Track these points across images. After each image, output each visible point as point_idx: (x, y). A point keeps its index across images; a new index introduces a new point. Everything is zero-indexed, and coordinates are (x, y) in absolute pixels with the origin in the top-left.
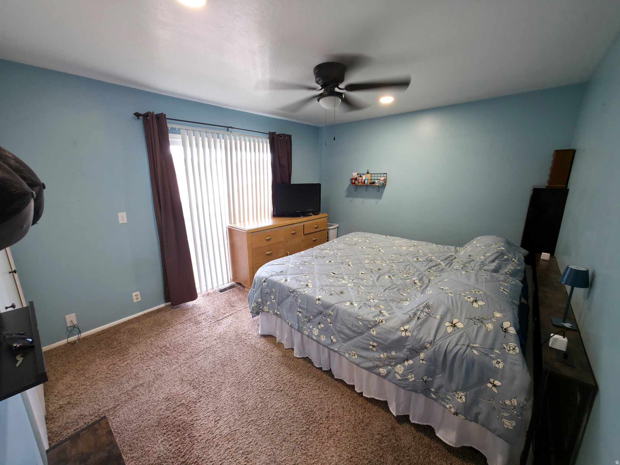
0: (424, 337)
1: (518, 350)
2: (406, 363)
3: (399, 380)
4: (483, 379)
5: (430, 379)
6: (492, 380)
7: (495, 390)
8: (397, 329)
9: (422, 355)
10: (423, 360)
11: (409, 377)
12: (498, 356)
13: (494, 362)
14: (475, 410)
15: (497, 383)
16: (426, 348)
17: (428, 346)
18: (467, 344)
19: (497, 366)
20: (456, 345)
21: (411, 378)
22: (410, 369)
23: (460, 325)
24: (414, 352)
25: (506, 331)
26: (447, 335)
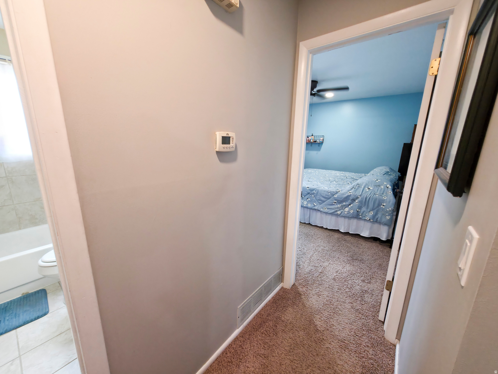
0: (357, 194)
1: (392, 193)
2: (350, 206)
3: (347, 214)
4: (379, 205)
5: (360, 210)
6: (383, 204)
7: (384, 207)
8: (346, 193)
9: (357, 201)
10: (357, 203)
11: (351, 211)
12: (385, 195)
13: (384, 197)
14: (377, 217)
15: (384, 204)
16: (358, 198)
17: (359, 197)
18: (374, 193)
19: (385, 198)
20: (370, 194)
21: (352, 212)
22: (351, 209)
23: (371, 188)
24: (354, 200)
25: (388, 187)
26: (366, 192)
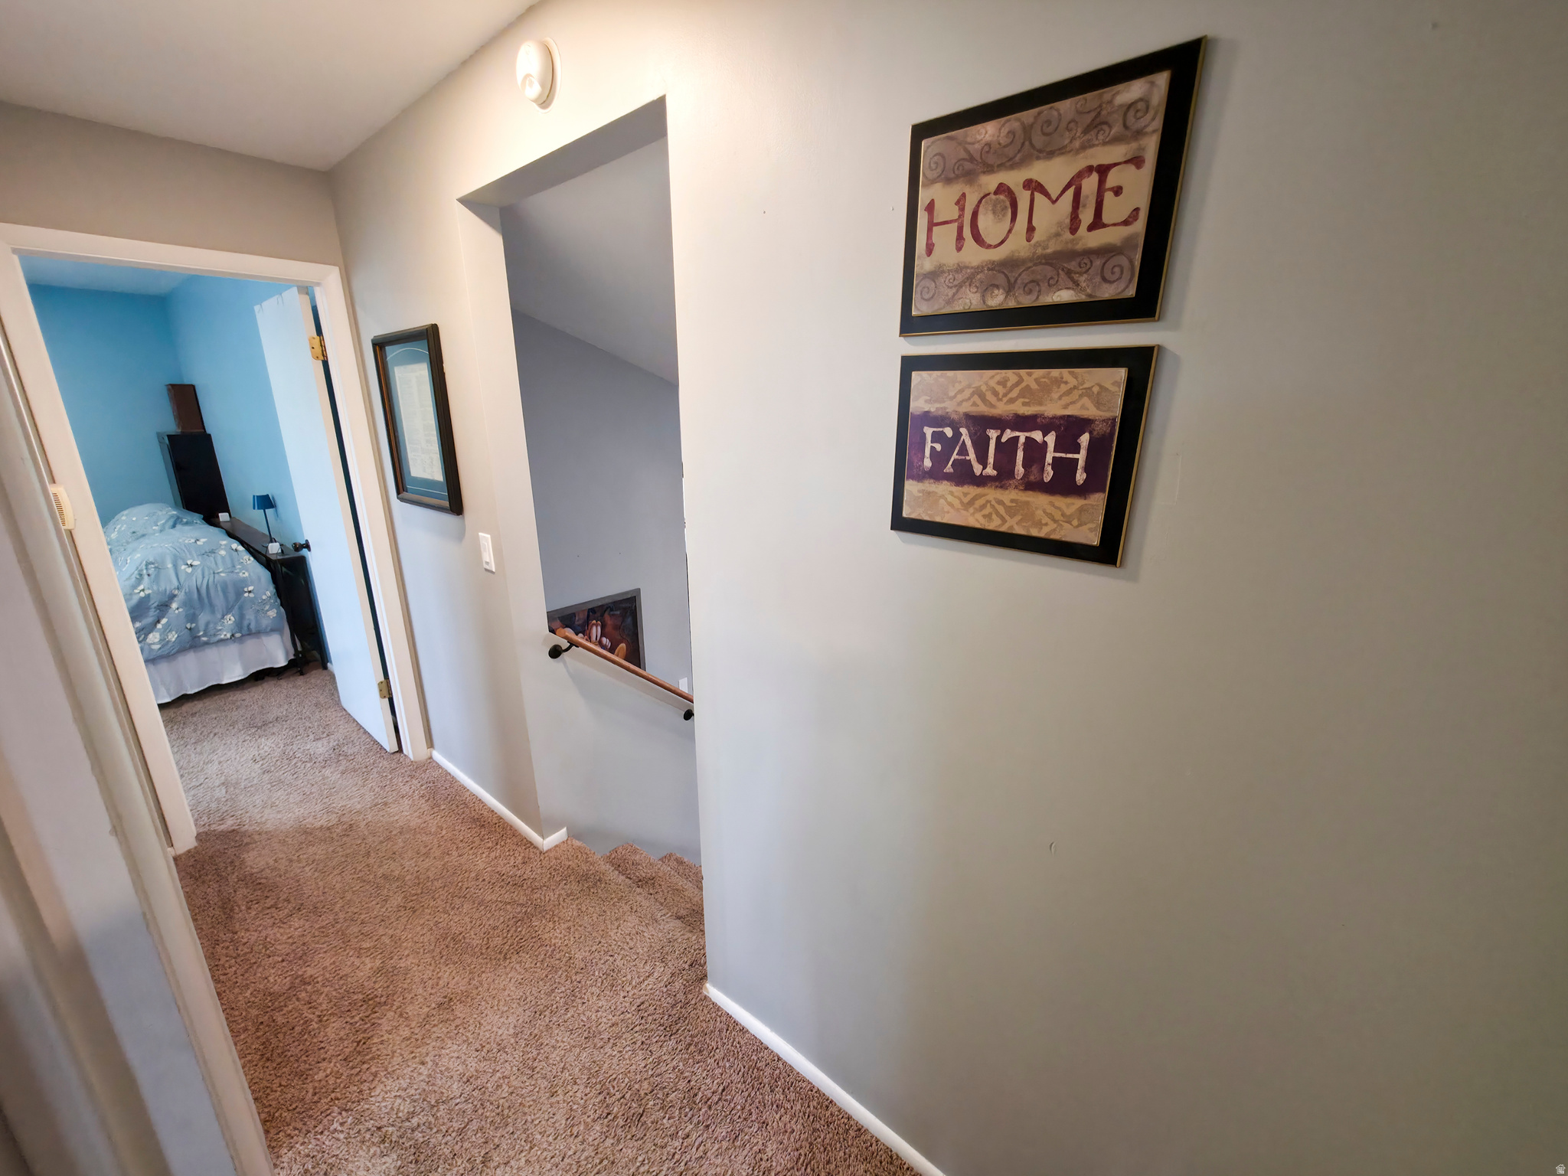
0: (168, 589)
1: (252, 559)
2: (159, 626)
3: (160, 648)
4: (239, 593)
5: (194, 625)
6: (246, 590)
7: (252, 595)
8: (131, 594)
9: (174, 606)
10: (178, 609)
11: (169, 637)
12: (241, 570)
13: (241, 574)
14: (246, 623)
15: (251, 588)
16: (175, 596)
17: (176, 592)
18: (212, 572)
19: (244, 575)
20: (203, 577)
21: (173, 637)
22: (168, 628)
23: (196, 563)
24: (164, 607)
25: (236, 550)
26: (189, 575)
